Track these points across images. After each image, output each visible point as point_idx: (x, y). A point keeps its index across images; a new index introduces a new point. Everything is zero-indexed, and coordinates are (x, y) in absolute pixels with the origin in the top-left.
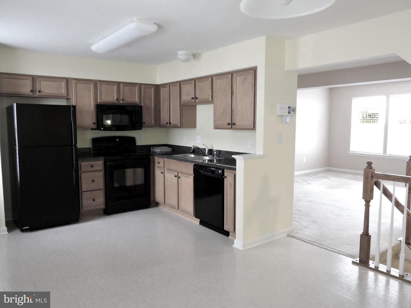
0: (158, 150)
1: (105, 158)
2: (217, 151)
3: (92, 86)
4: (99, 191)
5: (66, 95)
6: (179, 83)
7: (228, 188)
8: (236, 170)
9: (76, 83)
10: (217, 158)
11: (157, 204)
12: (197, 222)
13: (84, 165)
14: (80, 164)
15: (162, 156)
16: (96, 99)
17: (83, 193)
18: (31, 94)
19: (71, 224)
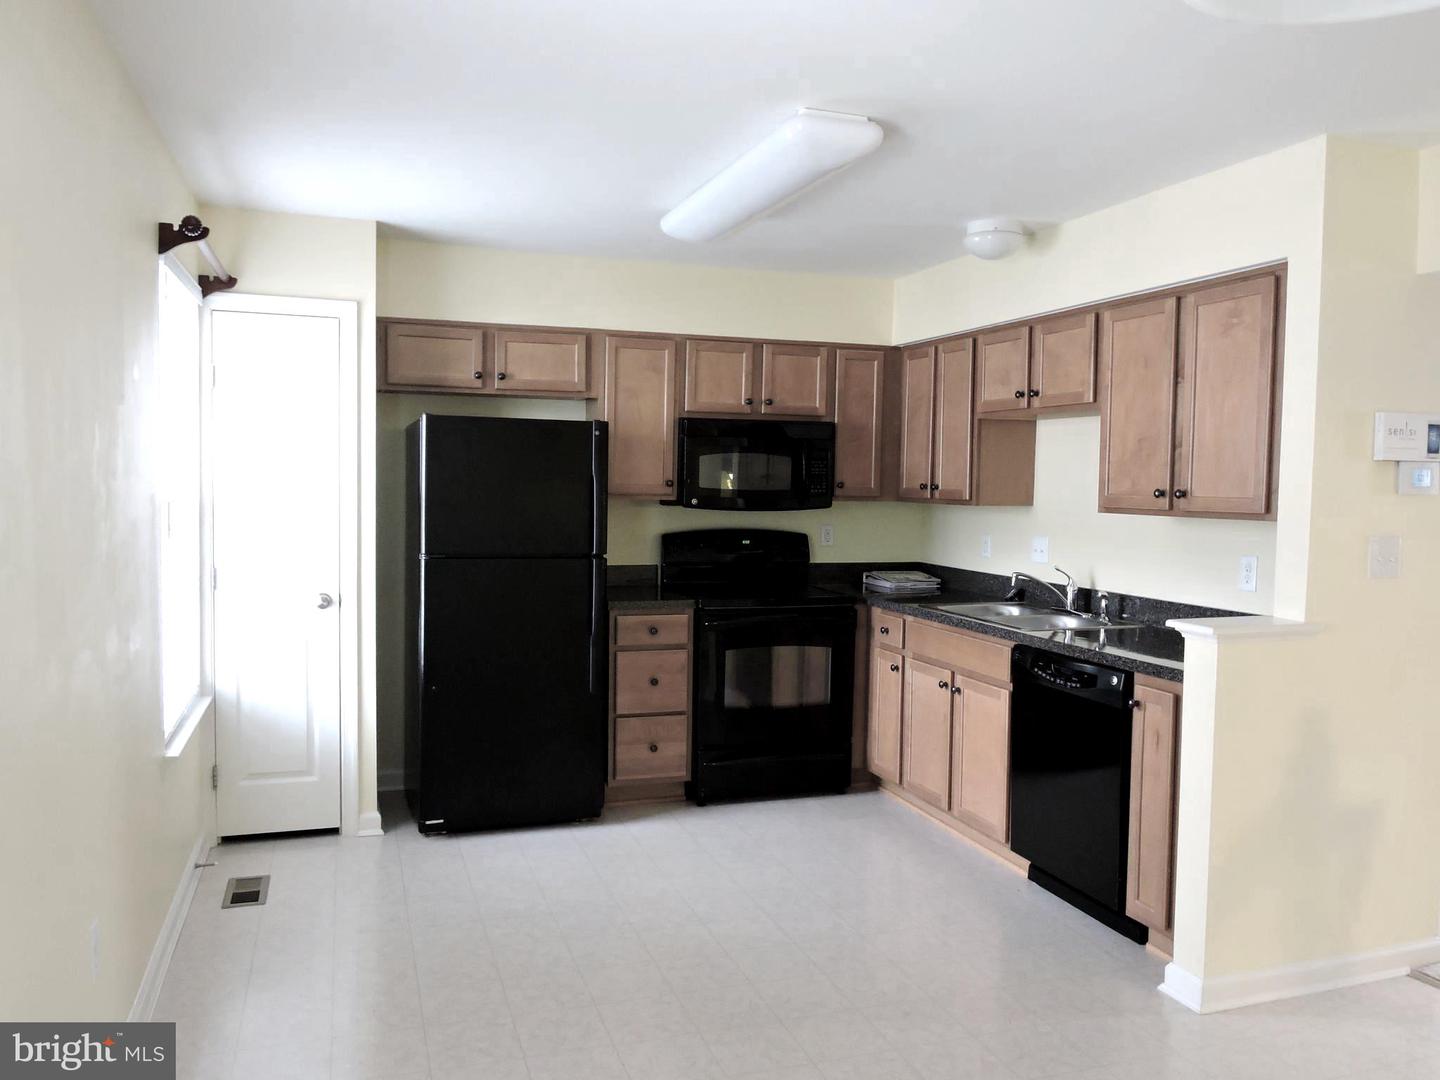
0: (887, 583)
1: (697, 603)
2: (1111, 596)
3: (667, 356)
4: (673, 718)
5: (582, 387)
6: (971, 340)
7: (1147, 746)
8: (1181, 681)
9: (617, 349)
10: (1110, 626)
11: (874, 783)
12: (1020, 867)
13: (629, 624)
14: (616, 620)
15: (897, 605)
16: (678, 399)
17: (619, 719)
18: (478, 383)
19: (575, 826)
